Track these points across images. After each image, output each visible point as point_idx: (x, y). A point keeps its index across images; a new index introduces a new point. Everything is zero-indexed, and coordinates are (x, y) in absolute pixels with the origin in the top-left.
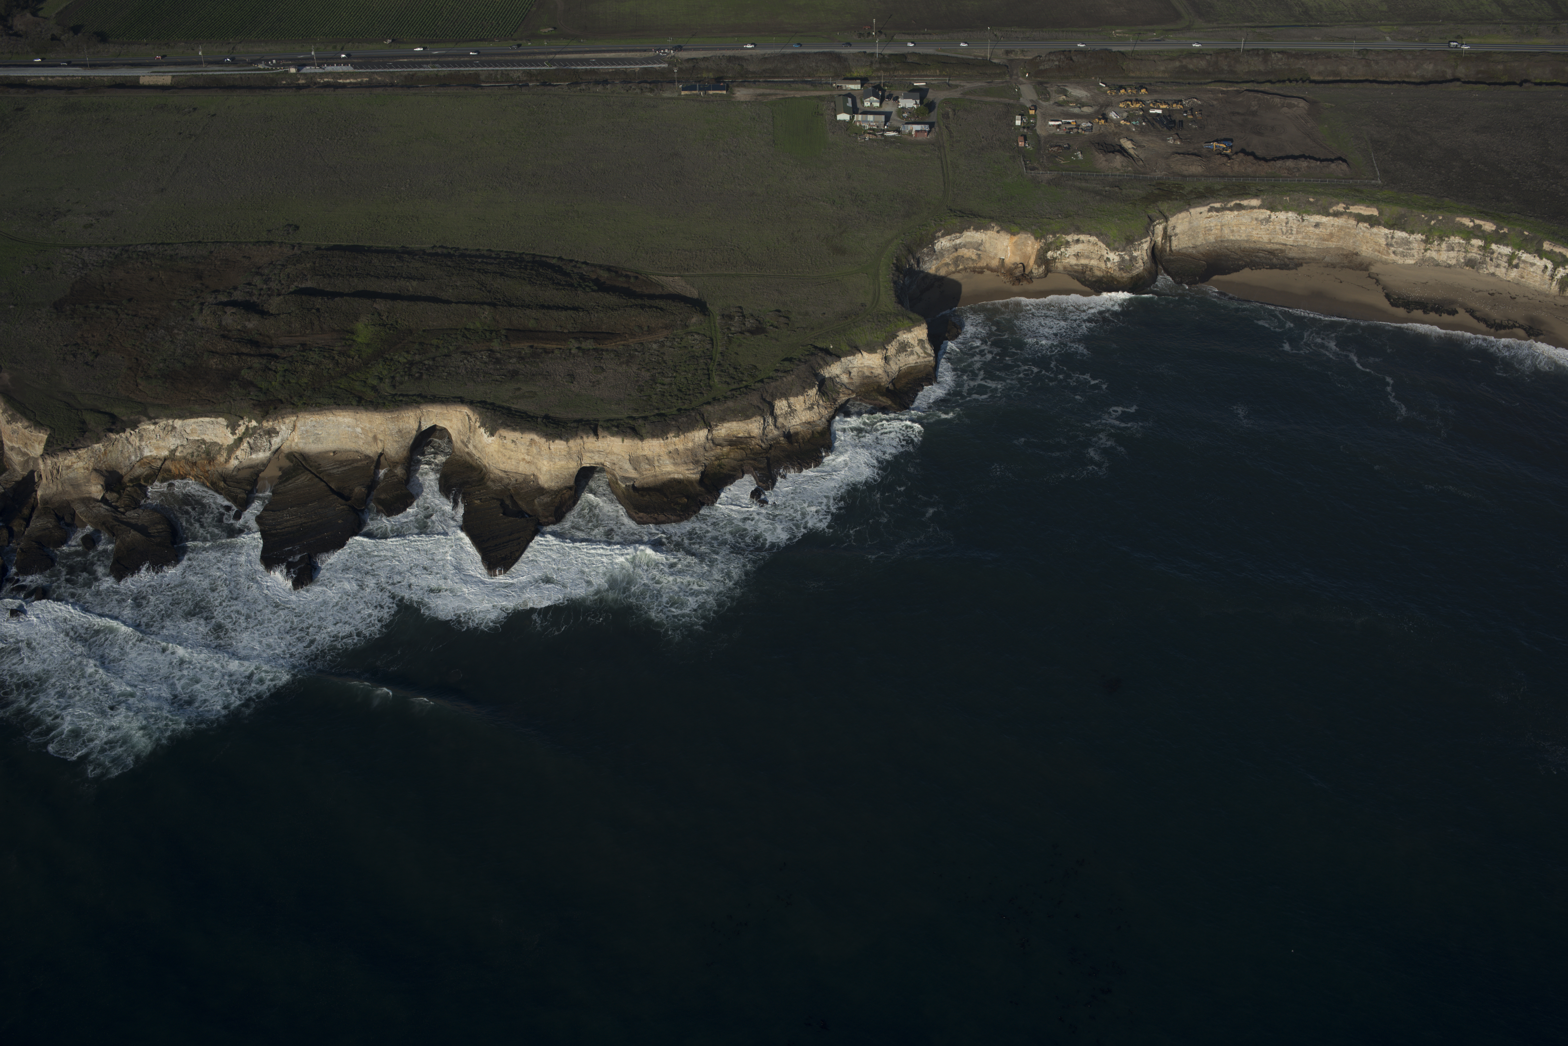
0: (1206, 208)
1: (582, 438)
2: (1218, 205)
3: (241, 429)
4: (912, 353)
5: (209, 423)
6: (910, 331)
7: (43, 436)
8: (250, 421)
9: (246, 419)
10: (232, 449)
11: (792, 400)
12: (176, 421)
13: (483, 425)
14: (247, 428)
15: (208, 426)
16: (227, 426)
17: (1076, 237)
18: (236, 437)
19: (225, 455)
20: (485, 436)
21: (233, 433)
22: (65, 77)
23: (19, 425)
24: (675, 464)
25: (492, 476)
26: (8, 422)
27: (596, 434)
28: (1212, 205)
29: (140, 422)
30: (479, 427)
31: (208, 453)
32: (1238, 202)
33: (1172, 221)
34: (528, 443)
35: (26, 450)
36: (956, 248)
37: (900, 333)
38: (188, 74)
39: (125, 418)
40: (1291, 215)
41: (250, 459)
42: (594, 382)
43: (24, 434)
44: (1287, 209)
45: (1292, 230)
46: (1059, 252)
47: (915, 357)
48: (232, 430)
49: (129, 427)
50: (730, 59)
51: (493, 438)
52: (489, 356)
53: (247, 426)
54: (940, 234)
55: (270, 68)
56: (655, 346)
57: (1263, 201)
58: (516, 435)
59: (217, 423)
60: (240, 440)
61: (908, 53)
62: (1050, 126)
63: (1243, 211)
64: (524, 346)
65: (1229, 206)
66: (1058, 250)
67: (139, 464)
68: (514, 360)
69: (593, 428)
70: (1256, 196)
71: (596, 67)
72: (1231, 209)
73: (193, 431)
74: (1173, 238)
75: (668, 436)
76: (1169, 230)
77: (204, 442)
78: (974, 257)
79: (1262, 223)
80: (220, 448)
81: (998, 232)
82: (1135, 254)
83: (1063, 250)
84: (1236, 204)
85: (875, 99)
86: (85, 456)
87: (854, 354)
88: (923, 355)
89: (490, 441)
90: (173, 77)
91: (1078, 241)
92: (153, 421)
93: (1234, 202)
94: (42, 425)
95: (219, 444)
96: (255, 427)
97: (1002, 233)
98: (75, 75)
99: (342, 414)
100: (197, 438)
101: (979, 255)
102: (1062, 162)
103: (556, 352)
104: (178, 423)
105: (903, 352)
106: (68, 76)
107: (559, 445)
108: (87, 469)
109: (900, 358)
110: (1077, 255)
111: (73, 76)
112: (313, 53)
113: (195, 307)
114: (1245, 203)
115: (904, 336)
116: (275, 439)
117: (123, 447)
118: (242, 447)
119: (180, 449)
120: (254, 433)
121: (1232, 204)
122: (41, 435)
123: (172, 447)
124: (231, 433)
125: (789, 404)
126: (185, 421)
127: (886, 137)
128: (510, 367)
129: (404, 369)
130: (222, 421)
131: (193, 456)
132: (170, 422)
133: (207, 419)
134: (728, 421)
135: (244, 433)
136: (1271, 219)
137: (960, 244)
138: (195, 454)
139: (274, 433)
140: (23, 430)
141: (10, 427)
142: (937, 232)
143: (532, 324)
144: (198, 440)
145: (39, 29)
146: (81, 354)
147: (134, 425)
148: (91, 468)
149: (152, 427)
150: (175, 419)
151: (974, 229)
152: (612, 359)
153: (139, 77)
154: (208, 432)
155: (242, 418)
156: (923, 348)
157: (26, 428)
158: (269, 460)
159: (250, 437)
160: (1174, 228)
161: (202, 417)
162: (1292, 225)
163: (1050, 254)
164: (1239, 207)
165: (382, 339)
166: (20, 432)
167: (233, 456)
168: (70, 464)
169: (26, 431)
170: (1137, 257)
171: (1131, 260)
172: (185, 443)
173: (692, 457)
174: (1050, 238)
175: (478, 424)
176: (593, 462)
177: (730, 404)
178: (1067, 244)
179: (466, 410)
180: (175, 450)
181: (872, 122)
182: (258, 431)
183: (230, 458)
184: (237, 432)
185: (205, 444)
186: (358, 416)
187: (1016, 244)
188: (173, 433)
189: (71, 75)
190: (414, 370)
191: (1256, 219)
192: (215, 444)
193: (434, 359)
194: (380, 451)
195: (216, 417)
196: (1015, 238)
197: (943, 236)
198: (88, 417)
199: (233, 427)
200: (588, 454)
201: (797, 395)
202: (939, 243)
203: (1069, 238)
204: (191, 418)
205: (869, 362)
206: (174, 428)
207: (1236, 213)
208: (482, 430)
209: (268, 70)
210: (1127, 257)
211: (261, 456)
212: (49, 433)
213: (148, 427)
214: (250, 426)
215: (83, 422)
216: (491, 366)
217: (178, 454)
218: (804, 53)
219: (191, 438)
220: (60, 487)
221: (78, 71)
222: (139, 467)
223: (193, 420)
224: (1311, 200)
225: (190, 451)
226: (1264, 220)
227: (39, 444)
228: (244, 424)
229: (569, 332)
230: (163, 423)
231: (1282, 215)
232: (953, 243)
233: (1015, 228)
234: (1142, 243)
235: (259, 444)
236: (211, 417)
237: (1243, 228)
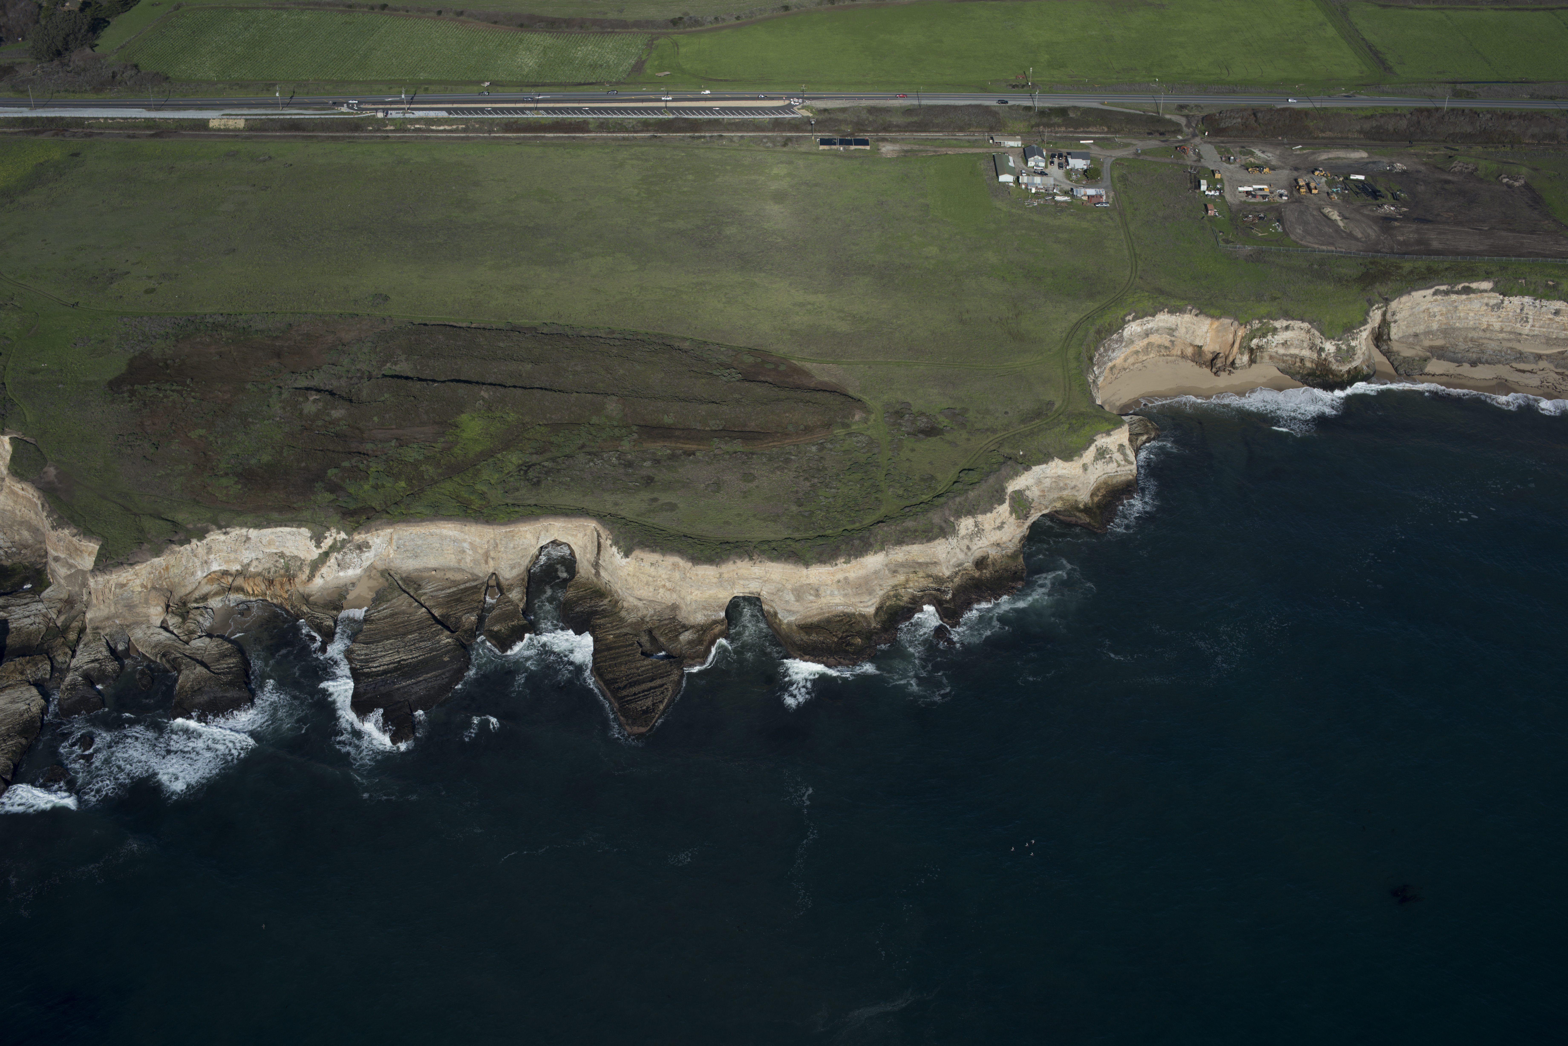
0: (1430, 291)
1: (735, 562)
2: (1444, 288)
3: (327, 543)
4: (1111, 460)
5: (289, 533)
6: (1110, 435)
7: (94, 547)
8: (338, 533)
9: (334, 531)
11: (980, 518)
12: (251, 530)
13: (616, 543)
14: (335, 541)
15: (289, 537)
16: (311, 538)
17: (1285, 323)
18: (321, 551)
19: (308, 572)
20: (618, 556)
21: (318, 546)
22: (127, 118)
23: (66, 531)
24: (845, 595)
25: (625, 604)
26: (53, 528)
27: (751, 559)
28: (1437, 287)
29: (207, 531)
30: (611, 546)
31: (287, 569)
32: (1467, 284)
33: (1394, 305)
34: (670, 567)
35: (73, 561)
36: (1147, 334)
37: (1098, 437)
38: (263, 117)
39: (190, 526)
40: (1527, 300)
41: (337, 578)
42: (745, 492)
43: (71, 542)
44: (1522, 293)
46: (1265, 340)
47: (1115, 464)
48: (316, 543)
49: (195, 538)
50: (872, 110)
51: (628, 560)
52: (618, 458)
54: (1130, 317)
55: (355, 112)
56: (814, 449)
57: (1496, 284)
58: (656, 557)
59: (300, 534)
60: (326, 555)
61: (1069, 107)
62: (1240, 192)
63: (1472, 296)
64: (660, 448)
65: (1456, 289)
66: (1264, 337)
67: (206, 580)
68: (648, 464)
69: (747, 550)
70: (1486, 278)
71: (720, 116)
72: (1458, 293)
73: (270, 543)
74: (1392, 325)
75: (838, 562)
76: (1389, 316)
77: (282, 555)
78: (1167, 344)
79: (1493, 310)
80: (301, 564)
81: (1196, 315)
82: (1353, 344)
83: (1269, 337)
84: (1464, 288)
85: (1040, 158)
86: (144, 572)
87: (1046, 462)
88: (1123, 463)
89: (624, 563)
90: (246, 120)
91: (1287, 328)
92: (224, 530)
93: (1462, 285)
94: (93, 533)
95: (300, 559)
96: (344, 540)
97: (1202, 318)
98: (138, 116)
99: (447, 526)
100: (275, 551)
101: (1172, 342)
102: (1260, 235)
103: (698, 454)
104: (253, 533)
105: (1101, 459)
106: (130, 118)
107: (707, 571)
108: (146, 587)
109: (1098, 467)
110: (1285, 344)
111: (135, 118)
112: (403, 96)
113: (273, 390)
114: (1474, 285)
115: (1103, 440)
116: (367, 554)
117: (188, 561)
118: (328, 564)
119: (255, 563)
120: (343, 547)
121: (1460, 287)
122: (92, 544)
123: (246, 561)
124: (315, 546)
125: (976, 522)
126: (262, 531)
127: (1057, 202)
128: (644, 473)
129: (519, 471)
130: (305, 532)
131: (269, 572)
132: (244, 531)
133: (288, 529)
134: (908, 544)
135: (331, 547)
136: (1504, 305)
137: (1152, 329)
138: (273, 570)
139: (366, 548)
140: (70, 538)
141: (56, 533)
142: (1127, 315)
143: (668, 420)
144: (276, 554)
145: (100, 66)
146: (139, 445)
147: (201, 535)
148: (149, 586)
149: (223, 537)
150: (249, 528)
151: (1168, 312)
152: (764, 464)
153: (208, 120)
154: (287, 545)
155: (328, 529)
156: (1125, 455)
157: (74, 536)
158: (360, 578)
159: (338, 552)
160: (1394, 314)
161: (281, 526)
162: (1528, 311)
163: (1255, 342)
164: (1467, 291)
165: (492, 435)
166: (67, 540)
167: (318, 574)
168: (125, 582)
169: (74, 539)
170: (1354, 347)
171: (1348, 351)
172: (261, 556)
173: (863, 586)
174: (1256, 324)
175: (609, 542)
176: (747, 590)
177: (910, 524)
178: (1275, 330)
179: (593, 524)
180: (249, 565)
181: (1039, 184)
182: (348, 545)
183: (314, 576)
184: (322, 545)
185: (284, 558)
186: (467, 528)
187: (1218, 331)
188: (247, 545)
190: (531, 474)
191: (1487, 305)
192: (296, 558)
193: (554, 460)
194: (491, 571)
195: (299, 526)
196: (1216, 324)
197: (1134, 319)
198: (148, 523)
199: (318, 539)
200: (742, 582)
201: (984, 512)
202: (1130, 328)
203: (1278, 324)
204: (268, 528)
205: (1064, 471)
206: (248, 539)
207: (1464, 297)
208: (614, 549)
209: (352, 114)
210: (1344, 347)
211: (350, 574)
212: (100, 543)
213: (217, 537)
214: (338, 539)
215: (141, 531)
216: (622, 471)
217: (252, 569)
218: (954, 106)
219: (268, 551)
220: (112, 609)
221: (141, 112)
222: (206, 584)
223: (270, 530)
225: (267, 566)
227: (89, 555)
228: (331, 536)
229: (712, 431)
230: (236, 532)
231: (1516, 300)
232: (1144, 328)
233: (1217, 312)
234: (1361, 331)
235: (348, 560)
236: (292, 527)
237: (1472, 314)
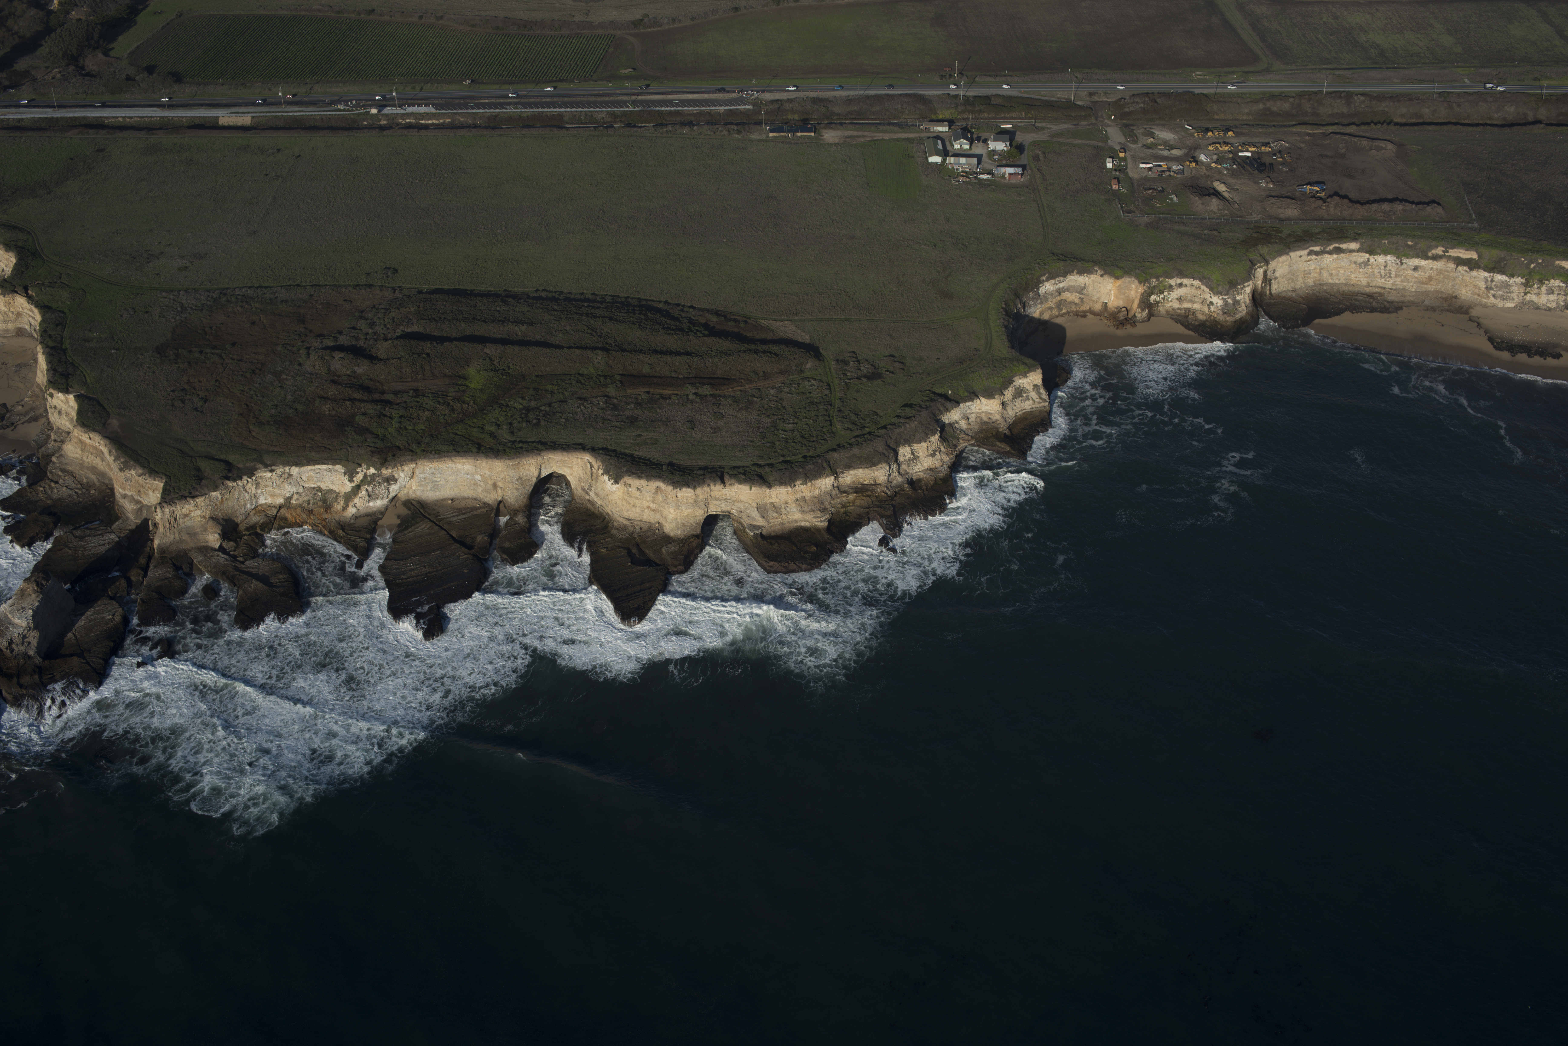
0: (1306, 252)
1: (709, 485)
2: (1317, 249)
3: (359, 477)
4: (1027, 398)
5: (326, 470)
6: (1026, 377)
7: (159, 484)
8: (368, 469)
9: (364, 466)
10: (349, 497)
11: (915, 446)
12: (293, 468)
13: (606, 472)
14: (365, 476)
15: (325, 473)
16: (345, 474)
17: (1179, 281)
18: (353, 485)
19: (342, 502)
20: (609, 483)
21: (351, 481)
22: (143, 117)
23: (133, 472)
24: (802, 512)
25: (616, 524)
26: (121, 470)
27: (723, 482)
28: (1311, 248)
29: (256, 469)
30: (603, 474)
31: (324, 501)
32: (1337, 245)
33: (1273, 264)
34: (653, 491)
35: (139, 498)
36: (1059, 292)
37: (1016, 379)
38: (268, 114)
39: (240, 466)
40: (1389, 258)
41: (367, 507)
42: (715, 429)
43: (137, 482)
44: (1385, 252)
45: (1390, 274)
46: (1162, 296)
47: (1031, 402)
48: (349, 477)
49: (245, 475)
50: (815, 101)
51: (617, 486)
52: (606, 402)
53: (365, 474)
54: (1044, 278)
55: (350, 109)
56: (772, 392)
57: (1362, 244)
58: (642, 483)
59: (335, 470)
60: (358, 488)
61: (992, 95)
62: (1141, 168)
63: (1342, 255)
64: (640, 392)
65: (1328, 249)
66: (1160, 293)
67: (254, 511)
68: (631, 406)
69: (719, 475)
70: (1354, 239)
71: (680, 109)
72: (1330, 253)
73: (309, 479)
74: (1273, 281)
75: (796, 483)
76: (1269, 274)
77: (320, 489)
78: (1077, 301)
79: (1360, 267)
80: (337, 496)
81: (1102, 276)
82: (1238, 298)
83: (1166, 294)
84: (1335, 248)
85: (965, 141)
86: (203, 504)
87: (972, 400)
88: (1038, 400)
89: (614, 489)
90: (253, 117)
91: (1181, 285)
92: (270, 468)
93: (1333, 246)
94: (157, 472)
95: (335, 492)
96: (374, 474)
97: (1106, 277)
98: (154, 115)
99: (461, 461)
100: (313, 486)
101: (1082, 299)
102: (1158, 205)
103: (673, 397)
104: (295, 470)
105: (1019, 397)
106: (146, 117)
107: (686, 493)
108: (204, 517)
109: (1016, 404)
110: (1180, 299)
111: (151, 117)
112: (394, 94)
113: (301, 351)
114: (1344, 246)
115: (1020, 381)
116: (393, 487)
117: (240, 495)
118: (360, 495)
119: (295, 497)
120: (373, 480)
121: (1331, 247)
122: (156, 482)
123: (288, 495)
124: (349, 481)
125: (912, 450)
126: (302, 468)
127: (980, 180)
128: (628, 413)
129: (521, 415)
130: (339, 468)
131: (309, 504)
132: (287, 469)
133: (324, 467)
134: (855, 468)
135: (362, 481)
136: (1370, 263)
137: (1063, 287)
138: (312, 502)
139: (393, 481)
140: (137, 477)
141: (123, 474)
142: (1041, 276)
143: (646, 370)
144: (314, 488)
145: (113, 69)
146: (190, 399)
147: (251, 473)
148: (207, 517)
149: (269, 475)
150: (292, 466)
151: (1077, 273)
152: (730, 405)
153: (218, 117)
154: (324, 480)
155: (360, 466)
156: (1039, 393)
157: (140, 476)
158: (387, 508)
159: (369, 485)
160: (1274, 271)
161: (319, 464)
162: (1391, 268)
163: (1153, 298)
164: (1338, 251)
165: (495, 385)
166: (133, 479)
167: (351, 504)
168: (188, 512)
169: (140, 478)
170: (1239, 301)
171: (1234, 304)
172: (301, 490)
173: (819, 504)
174: (1154, 282)
175: (601, 472)
176: (719, 510)
177: (856, 451)
178: (1171, 287)
179: (587, 457)
180: (291, 498)
181: (964, 164)
182: (377, 479)
183: (347, 506)
184: (355, 479)
185: (321, 492)
186: (478, 463)
187: (1119, 288)
188: (289, 481)
189: (149, 115)
190: (531, 416)
191: (1355, 263)
192: (332, 491)
193: (550, 405)
194: (499, 499)
195: (333, 464)
196: (1119, 282)
197: (1048, 280)
198: (203, 464)
199: (351, 475)
200: (715, 502)
201: (920, 442)
202: (1044, 287)
203: (1172, 282)
204: (308, 465)
205: (987, 408)
206: (290, 475)
207: (1335, 256)
208: (606, 477)
209: (348, 110)
210: (1230, 301)
211: (379, 503)
212: (164, 481)
213: (264, 474)
214: (368, 474)
215: (199, 470)
216: (609, 412)
217: (293, 501)
218: (887, 95)
219: (307, 486)
220: (177, 536)
221: (156, 111)
222: (255, 515)
223: (310, 468)
224: (1410, 243)
225: (306, 498)
226: (1362, 263)
227: (153, 492)
228: (362, 471)
229: (684, 378)
230: (279, 470)
231: (1381, 259)
232: (1057, 287)
233: (1119, 272)
234: (1244, 287)
235: (377, 492)
236: (328, 464)
237: (1342, 271)
